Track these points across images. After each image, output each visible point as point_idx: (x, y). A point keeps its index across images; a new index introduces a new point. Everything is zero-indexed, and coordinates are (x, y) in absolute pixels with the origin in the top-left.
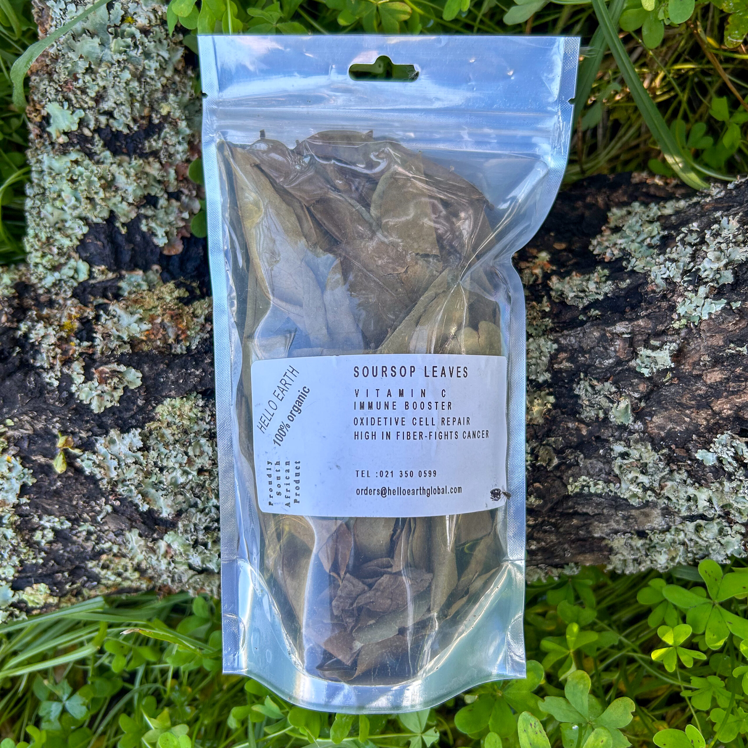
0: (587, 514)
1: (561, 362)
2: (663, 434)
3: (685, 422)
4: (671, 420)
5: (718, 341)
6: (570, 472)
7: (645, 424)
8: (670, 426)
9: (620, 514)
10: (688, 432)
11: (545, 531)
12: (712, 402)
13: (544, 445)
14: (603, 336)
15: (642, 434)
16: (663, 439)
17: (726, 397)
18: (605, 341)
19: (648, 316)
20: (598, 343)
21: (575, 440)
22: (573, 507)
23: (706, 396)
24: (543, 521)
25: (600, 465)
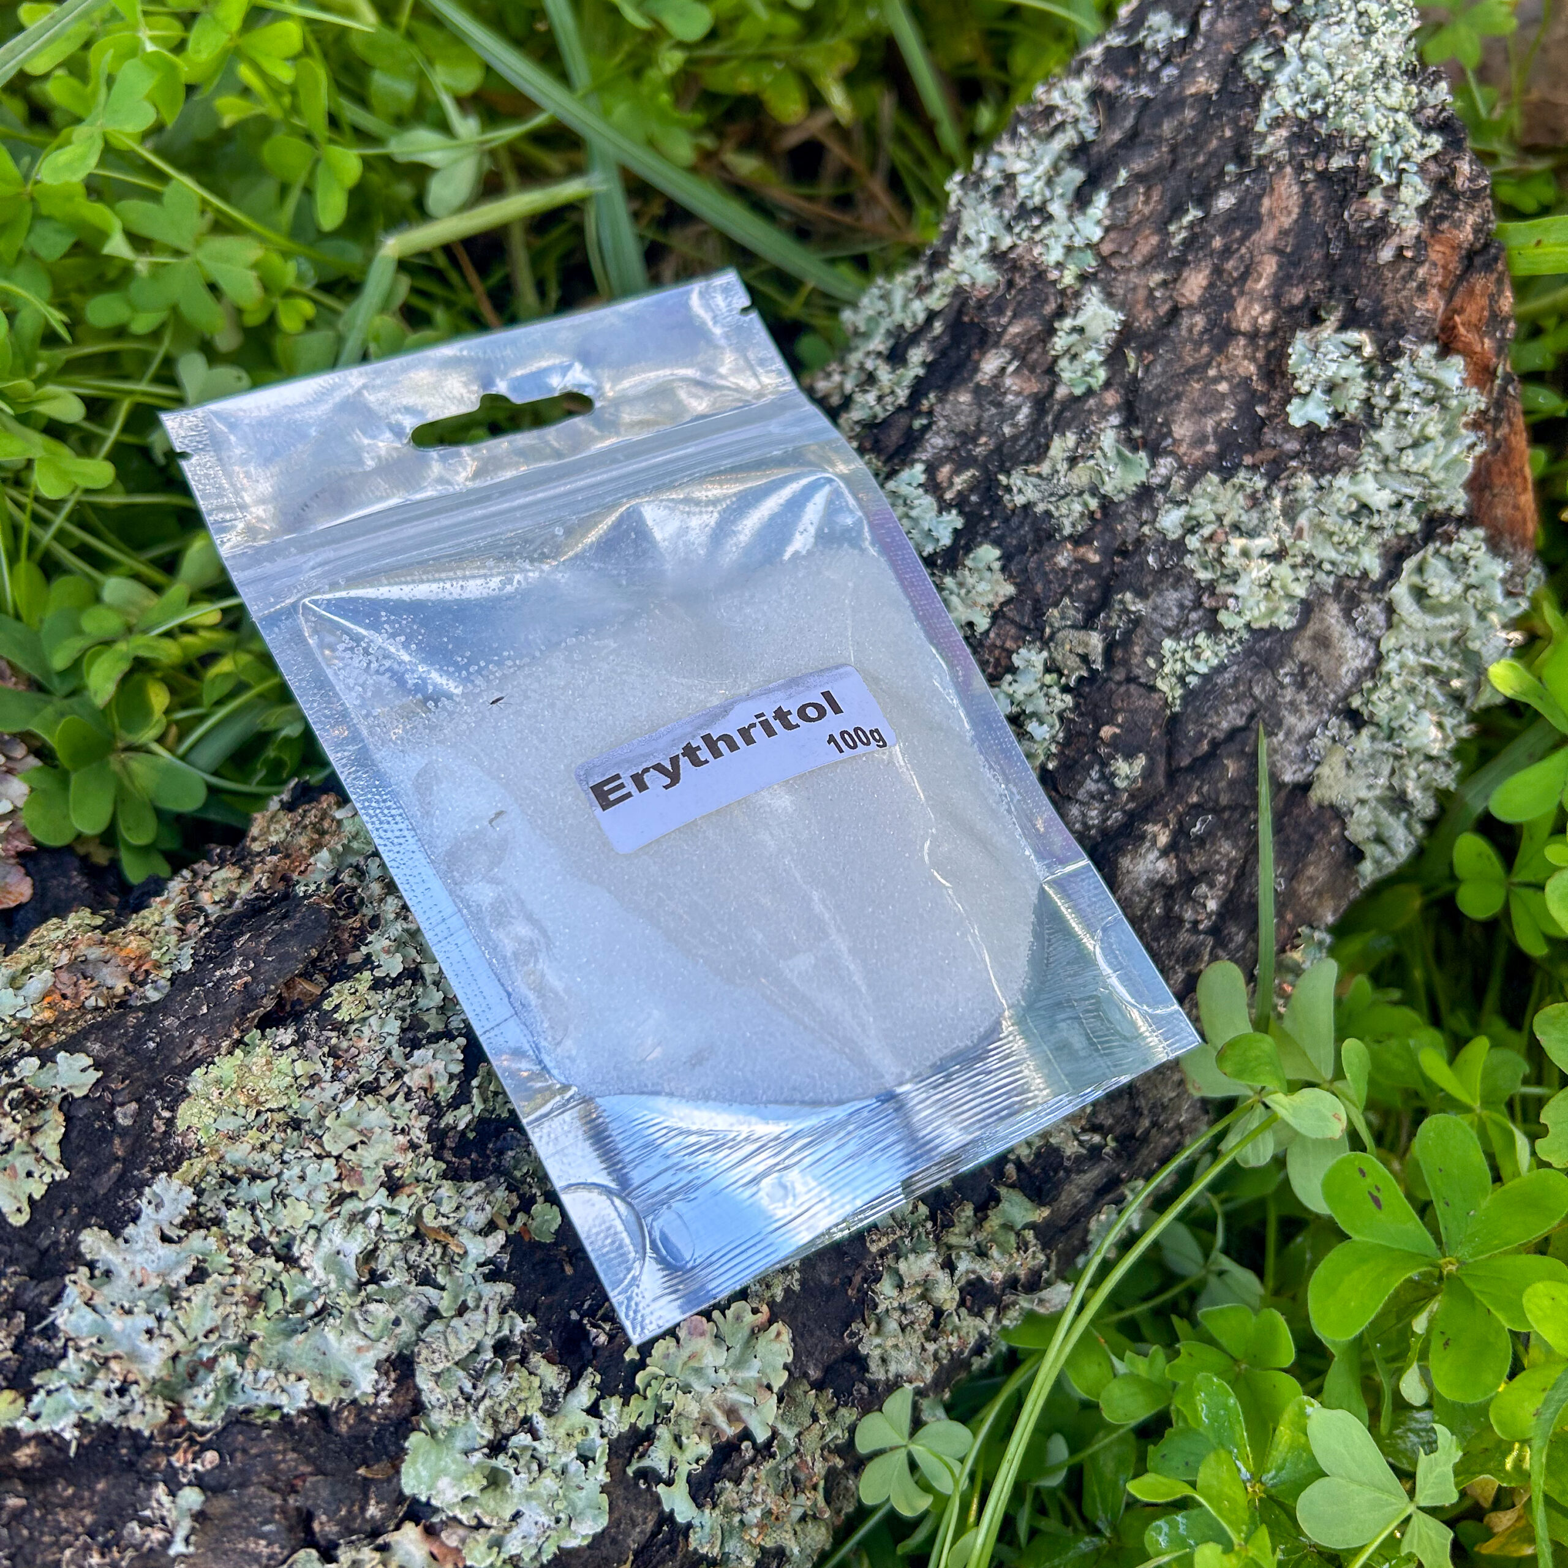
0: (1234, 733)
1: (951, 484)
2: (1212, 448)
3: (1223, 396)
4: (1204, 412)
5: (1148, 243)
6: (1137, 649)
7: (1171, 453)
8: (1209, 424)
9: (1285, 673)
10: (1245, 409)
11: (1201, 841)
12: (1229, 320)
13: (1052, 637)
14: (978, 390)
15: (1183, 473)
16: (1221, 456)
17: (1242, 293)
18: (988, 394)
19: (1015, 316)
20: (980, 406)
21: (1092, 583)
22: (1201, 736)
23: (1212, 323)
24: (1180, 822)
25: (1172, 596)
